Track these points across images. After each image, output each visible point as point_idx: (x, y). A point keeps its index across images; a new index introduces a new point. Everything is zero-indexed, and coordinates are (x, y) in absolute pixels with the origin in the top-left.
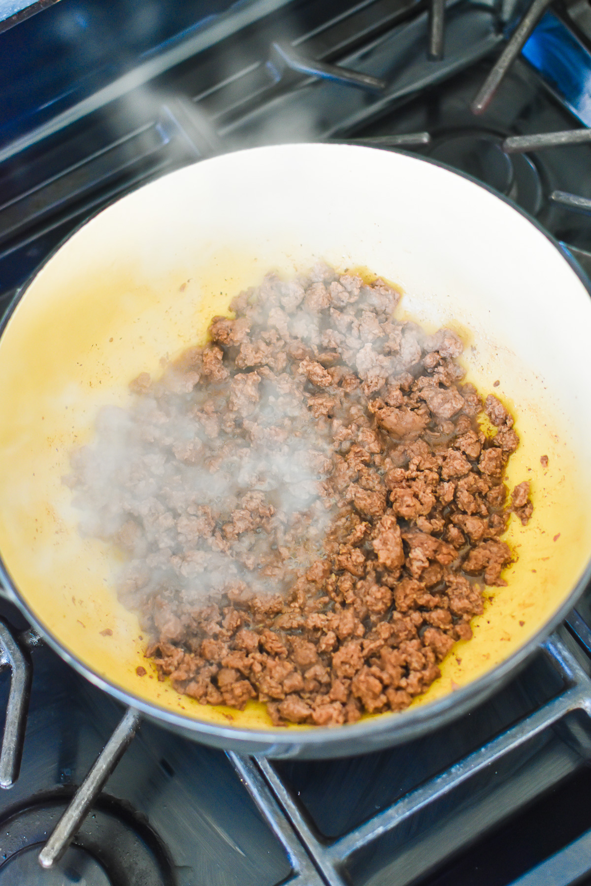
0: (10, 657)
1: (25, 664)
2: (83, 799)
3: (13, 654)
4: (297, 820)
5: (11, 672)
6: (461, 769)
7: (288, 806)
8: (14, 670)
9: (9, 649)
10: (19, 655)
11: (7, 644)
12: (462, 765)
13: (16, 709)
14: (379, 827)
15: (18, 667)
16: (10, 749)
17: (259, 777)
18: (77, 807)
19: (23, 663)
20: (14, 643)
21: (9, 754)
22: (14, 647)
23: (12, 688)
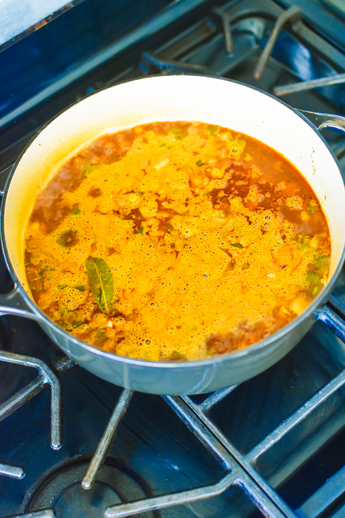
0: (49, 378)
1: (58, 380)
2: (103, 448)
3: (50, 376)
4: (225, 443)
5: (50, 386)
6: (310, 404)
7: (219, 436)
8: (52, 385)
9: (48, 373)
10: (53, 376)
11: (46, 371)
12: (310, 402)
13: (57, 405)
14: (271, 440)
15: (54, 383)
16: (56, 427)
17: (200, 423)
18: (100, 453)
19: (57, 380)
20: (50, 370)
21: (56, 430)
22: (50, 372)
23: (53, 394)
